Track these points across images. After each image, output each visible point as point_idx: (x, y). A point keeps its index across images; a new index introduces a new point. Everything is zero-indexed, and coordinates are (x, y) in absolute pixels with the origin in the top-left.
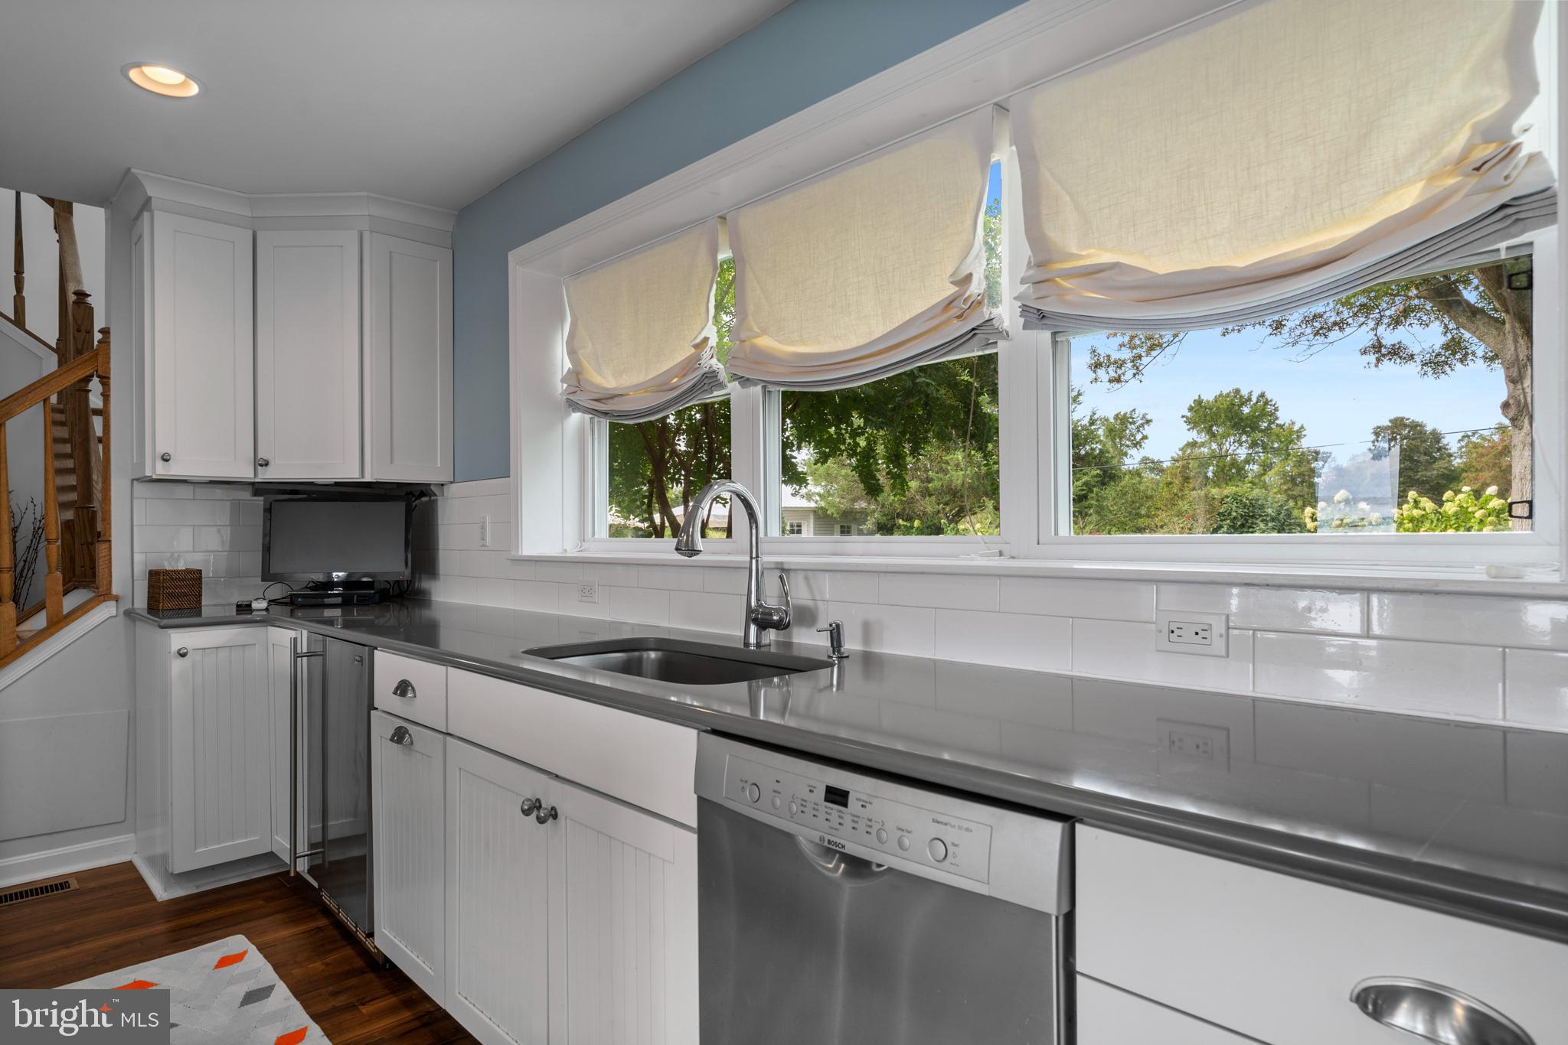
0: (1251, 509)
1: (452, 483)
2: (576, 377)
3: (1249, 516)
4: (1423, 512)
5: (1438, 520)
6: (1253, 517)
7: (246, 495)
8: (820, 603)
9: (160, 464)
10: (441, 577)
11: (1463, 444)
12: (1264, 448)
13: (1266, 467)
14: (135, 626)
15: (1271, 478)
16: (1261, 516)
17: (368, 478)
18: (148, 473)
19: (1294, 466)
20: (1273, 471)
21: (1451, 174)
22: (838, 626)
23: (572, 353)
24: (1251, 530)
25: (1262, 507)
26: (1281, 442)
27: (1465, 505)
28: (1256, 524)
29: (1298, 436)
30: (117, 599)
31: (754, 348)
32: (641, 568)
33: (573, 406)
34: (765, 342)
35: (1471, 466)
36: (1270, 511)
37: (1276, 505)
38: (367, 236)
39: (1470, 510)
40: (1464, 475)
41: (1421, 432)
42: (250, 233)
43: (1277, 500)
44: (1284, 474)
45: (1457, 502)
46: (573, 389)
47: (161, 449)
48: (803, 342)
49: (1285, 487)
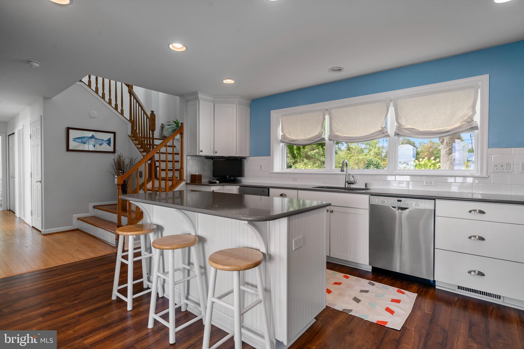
0: (369, 162)
1: (249, 157)
2: (284, 136)
3: (369, 164)
4: (416, 164)
5: (420, 166)
6: (370, 164)
7: (204, 159)
8: (357, 180)
9: (200, 152)
10: (245, 177)
11: (420, 145)
12: (369, 145)
13: (370, 150)
14: (187, 186)
15: (372, 153)
16: (372, 164)
17: (237, 156)
18: (198, 154)
19: (377, 150)
20: (372, 151)
21: (464, 122)
22: (367, 183)
23: (282, 131)
24: (369, 168)
25: (372, 162)
26: (374, 144)
27: (426, 162)
28: (371, 166)
29: (378, 142)
30: (185, 180)
31: (335, 135)
32: (311, 174)
33: (282, 142)
34: (337, 133)
35: (422, 151)
36: (374, 163)
37: (376, 161)
38: (237, 105)
39: (427, 163)
40: (421, 153)
41: (410, 142)
42: (213, 104)
43: (376, 160)
44: (374, 152)
45: (424, 161)
46: (283, 139)
47: (201, 149)
48: (347, 134)
49: (375, 156)
